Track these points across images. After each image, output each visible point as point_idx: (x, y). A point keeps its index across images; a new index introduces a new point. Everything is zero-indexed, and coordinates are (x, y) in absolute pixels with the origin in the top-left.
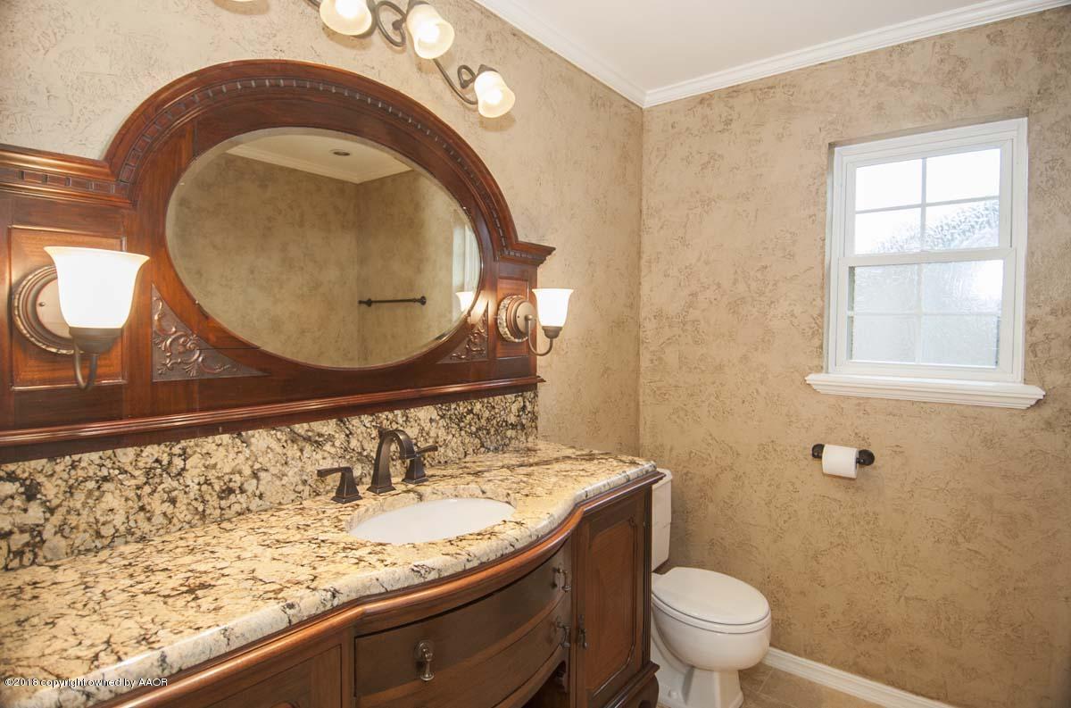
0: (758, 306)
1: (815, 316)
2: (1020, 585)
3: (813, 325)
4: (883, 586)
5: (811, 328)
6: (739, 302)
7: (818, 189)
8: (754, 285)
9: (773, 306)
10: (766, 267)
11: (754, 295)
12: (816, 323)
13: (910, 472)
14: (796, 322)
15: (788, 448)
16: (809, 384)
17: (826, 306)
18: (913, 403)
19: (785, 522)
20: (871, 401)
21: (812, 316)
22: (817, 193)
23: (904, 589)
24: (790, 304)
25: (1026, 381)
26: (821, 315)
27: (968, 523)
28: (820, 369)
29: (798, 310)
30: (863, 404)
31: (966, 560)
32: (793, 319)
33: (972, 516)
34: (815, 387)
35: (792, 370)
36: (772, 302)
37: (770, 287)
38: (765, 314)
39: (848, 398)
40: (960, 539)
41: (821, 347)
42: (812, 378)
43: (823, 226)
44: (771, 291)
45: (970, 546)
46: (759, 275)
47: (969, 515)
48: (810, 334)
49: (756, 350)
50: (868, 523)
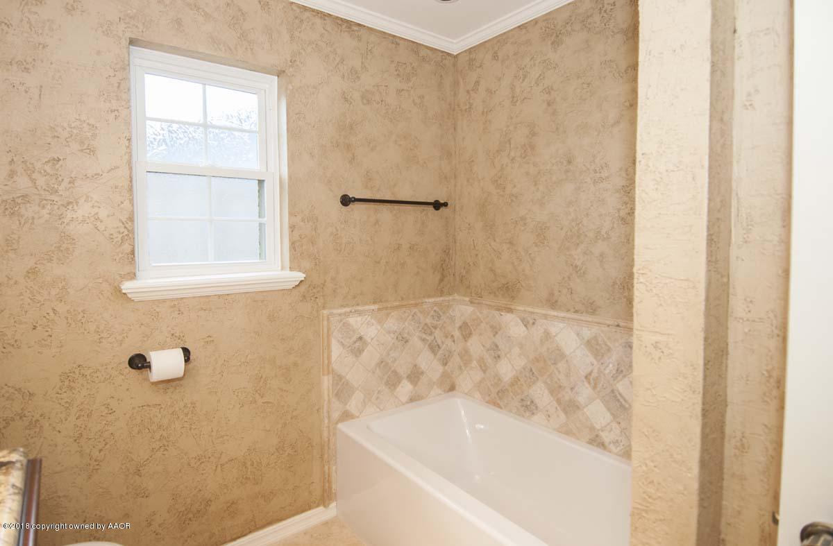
0: (49, 207)
1: (124, 220)
2: (294, 414)
3: (122, 230)
4: (203, 465)
5: (119, 232)
6: (19, 201)
7: (119, 83)
8: (41, 181)
9: (70, 207)
10: (59, 160)
11: (42, 192)
12: (125, 227)
13: (219, 357)
14: (101, 227)
15: (100, 368)
16: (125, 294)
17: (135, 210)
18: (219, 296)
19: (100, 451)
20: (185, 300)
21: (120, 220)
22: (119, 87)
23: (220, 458)
24: (93, 207)
25: (291, 269)
26: (131, 219)
27: (261, 383)
28: (132, 276)
29: (103, 214)
30: (178, 304)
31: (262, 412)
32: (98, 223)
33: (264, 377)
34: (129, 296)
35: (100, 280)
36: (69, 203)
37: (65, 184)
38: (61, 217)
39: (164, 301)
40: (257, 396)
41: (133, 253)
42: (127, 286)
43: (128, 123)
44: (67, 190)
45: (265, 399)
46: (47, 168)
47: (262, 377)
48: (119, 239)
49: (50, 260)
50: (187, 415)
